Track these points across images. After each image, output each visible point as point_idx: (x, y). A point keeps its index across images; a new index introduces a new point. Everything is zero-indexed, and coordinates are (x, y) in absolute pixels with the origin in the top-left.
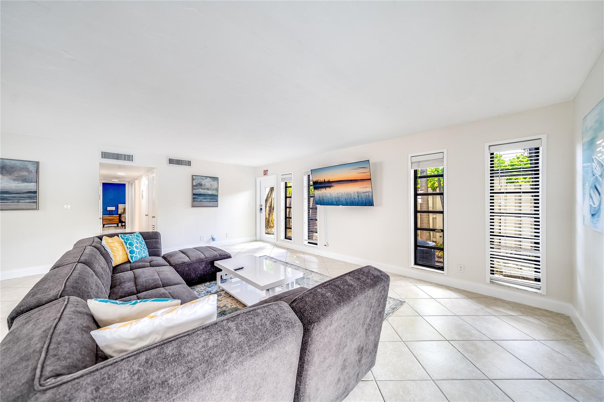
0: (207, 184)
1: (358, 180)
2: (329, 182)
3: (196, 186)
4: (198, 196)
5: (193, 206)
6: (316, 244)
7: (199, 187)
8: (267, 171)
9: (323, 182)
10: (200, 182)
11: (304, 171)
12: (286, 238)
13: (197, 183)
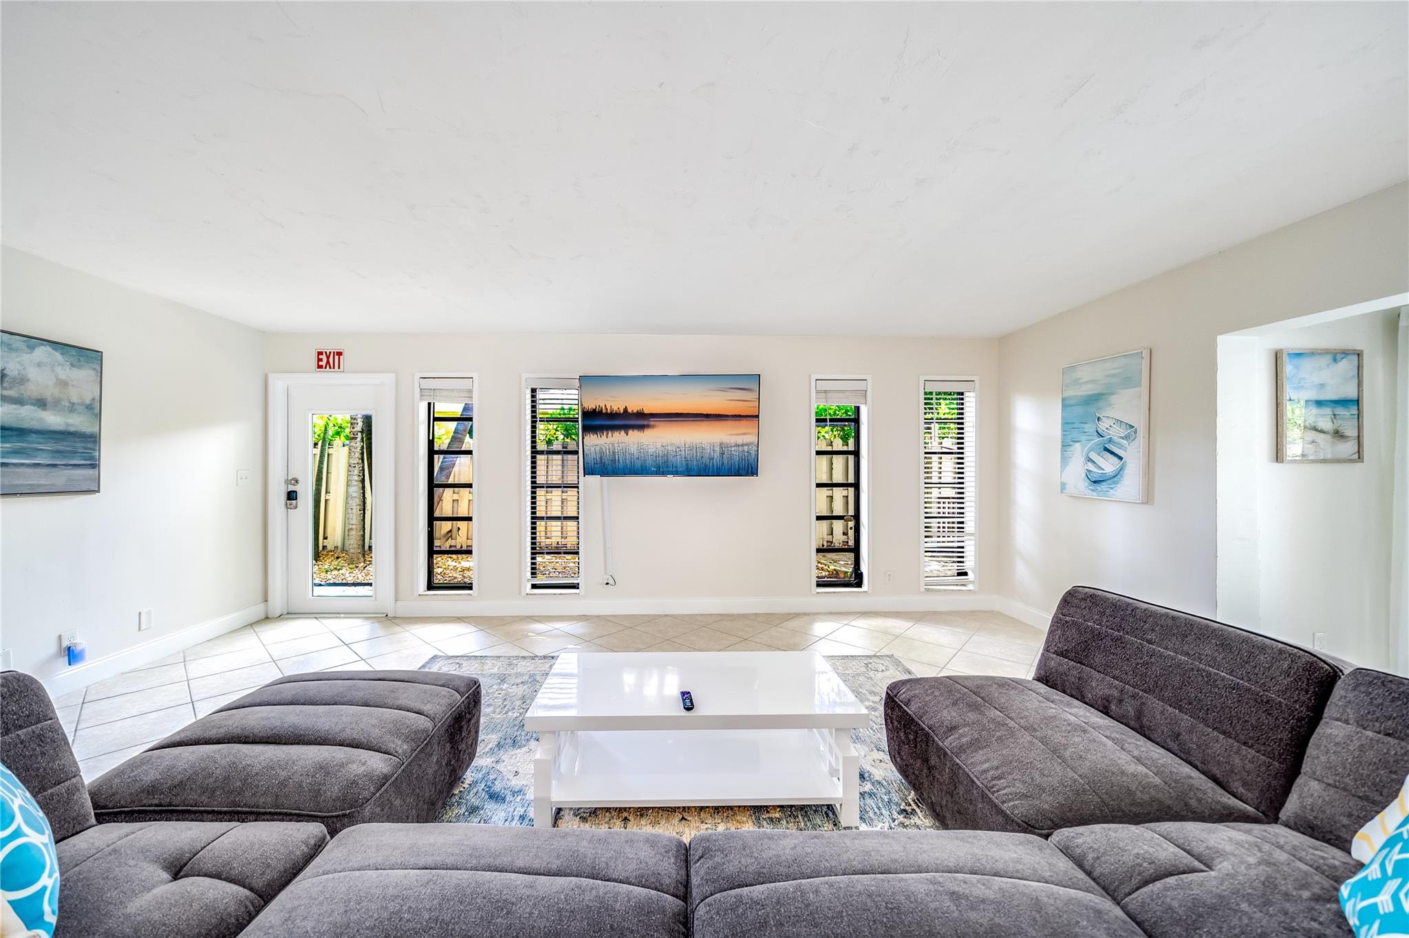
1: (727, 416)
2: (641, 415)
6: (575, 586)
8: (340, 354)
9: (620, 414)
11: (528, 375)
12: (431, 586)
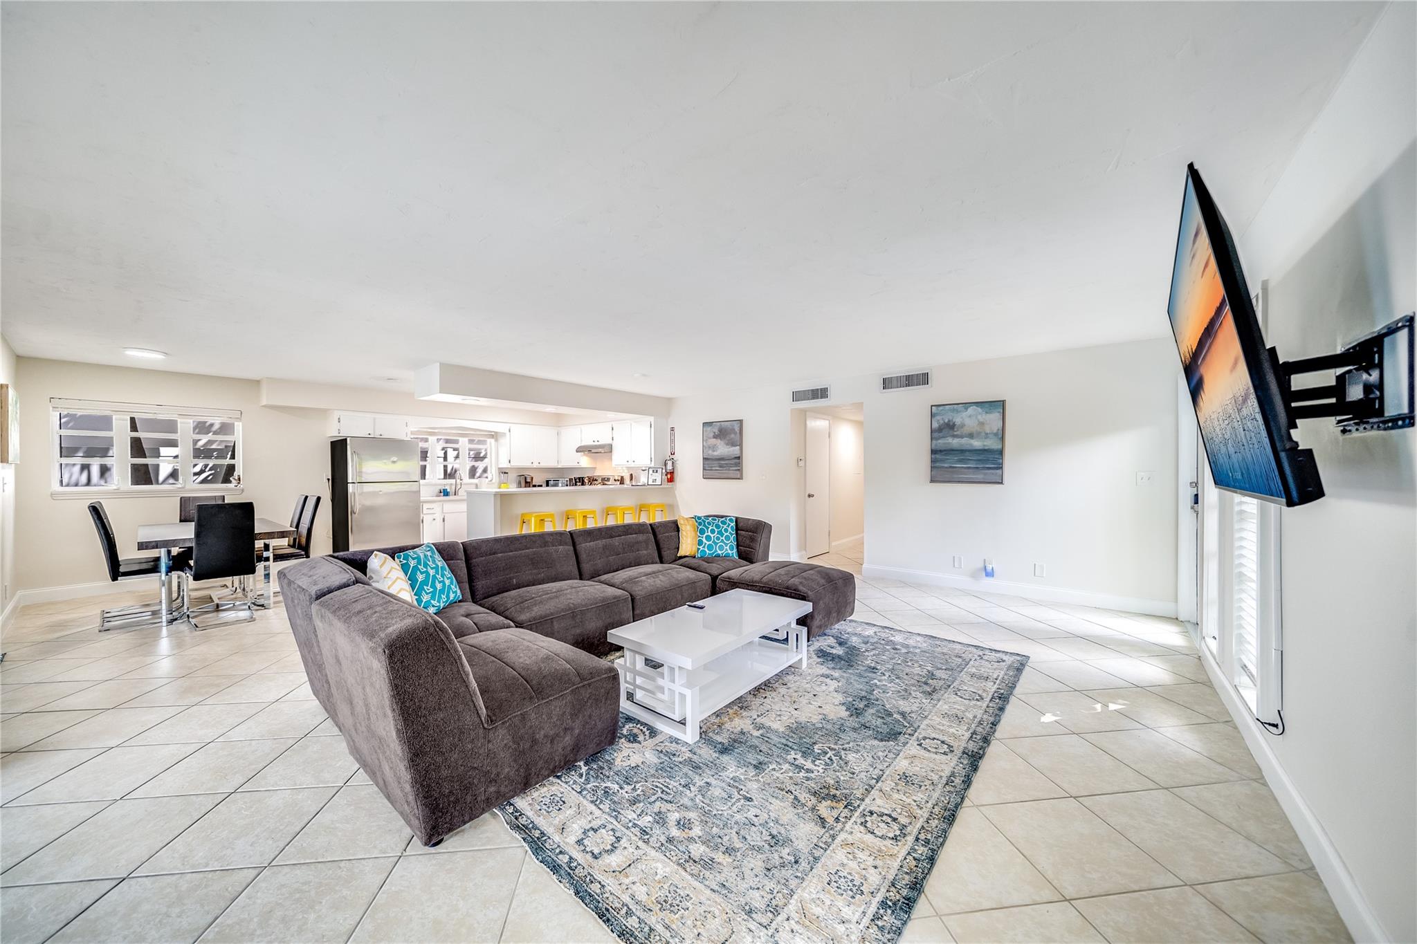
0: (968, 422)
3: (940, 430)
4: (946, 455)
5: (932, 481)
7: (945, 432)
10: (949, 421)
13: (942, 422)
